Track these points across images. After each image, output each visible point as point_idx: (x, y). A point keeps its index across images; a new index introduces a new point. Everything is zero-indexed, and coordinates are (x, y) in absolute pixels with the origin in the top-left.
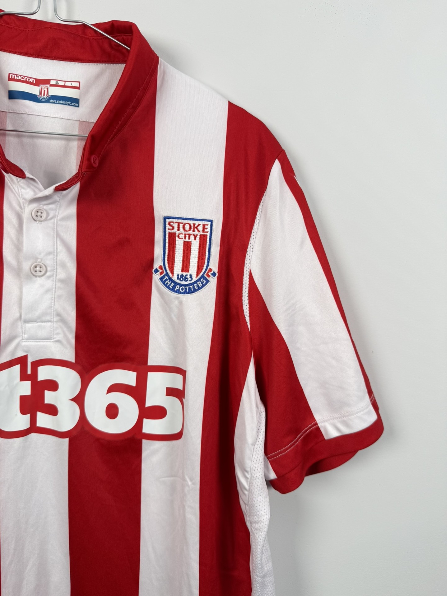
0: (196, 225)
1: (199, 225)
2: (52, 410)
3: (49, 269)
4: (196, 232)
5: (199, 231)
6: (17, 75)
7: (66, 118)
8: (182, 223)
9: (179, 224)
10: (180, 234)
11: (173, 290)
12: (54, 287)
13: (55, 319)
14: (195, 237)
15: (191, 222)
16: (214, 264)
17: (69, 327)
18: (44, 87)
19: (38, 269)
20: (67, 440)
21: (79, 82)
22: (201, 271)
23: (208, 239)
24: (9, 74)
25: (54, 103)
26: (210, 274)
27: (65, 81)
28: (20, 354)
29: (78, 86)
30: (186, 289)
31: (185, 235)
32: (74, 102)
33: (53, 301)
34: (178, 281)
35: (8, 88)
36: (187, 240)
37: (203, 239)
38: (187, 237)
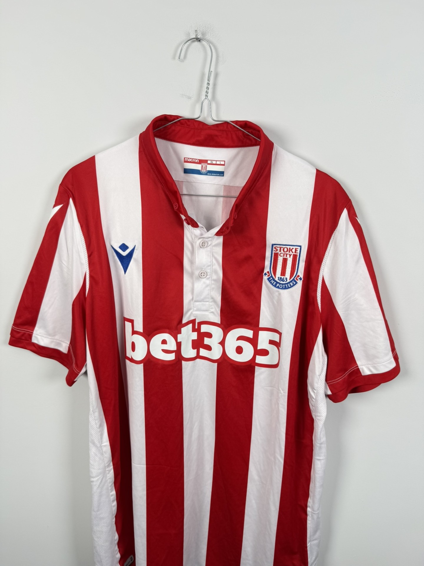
0: (291, 249)
1: (293, 248)
2: (209, 348)
3: (208, 274)
4: (291, 253)
5: (292, 252)
6: (189, 158)
7: (217, 184)
8: (283, 248)
9: (281, 248)
10: (280, 254)
11: (275, 286)
12: (210, 283)
13: (211, 300)
14: (290, 255)
15: (288, 247)
16: (301, 272)
17: (217, 305)
18: (204, 165)
19: (203, 274)
20: (216, 364)
21: (225, 161)
22: (293, 276)
23: (298, 257)
24: (185, 158)
25: (210, 175)
26: (298, 278)
27: (216, 161)
28: (192, 318)
29: (224, 164)
30: (283, 286)
31: (284, 254)
32: (221, 174)
33: (210, 291)
34: (278, 281)
35: (184, 167)
36: (285, 257)
37: (295, 257)
38: (285, 256)
